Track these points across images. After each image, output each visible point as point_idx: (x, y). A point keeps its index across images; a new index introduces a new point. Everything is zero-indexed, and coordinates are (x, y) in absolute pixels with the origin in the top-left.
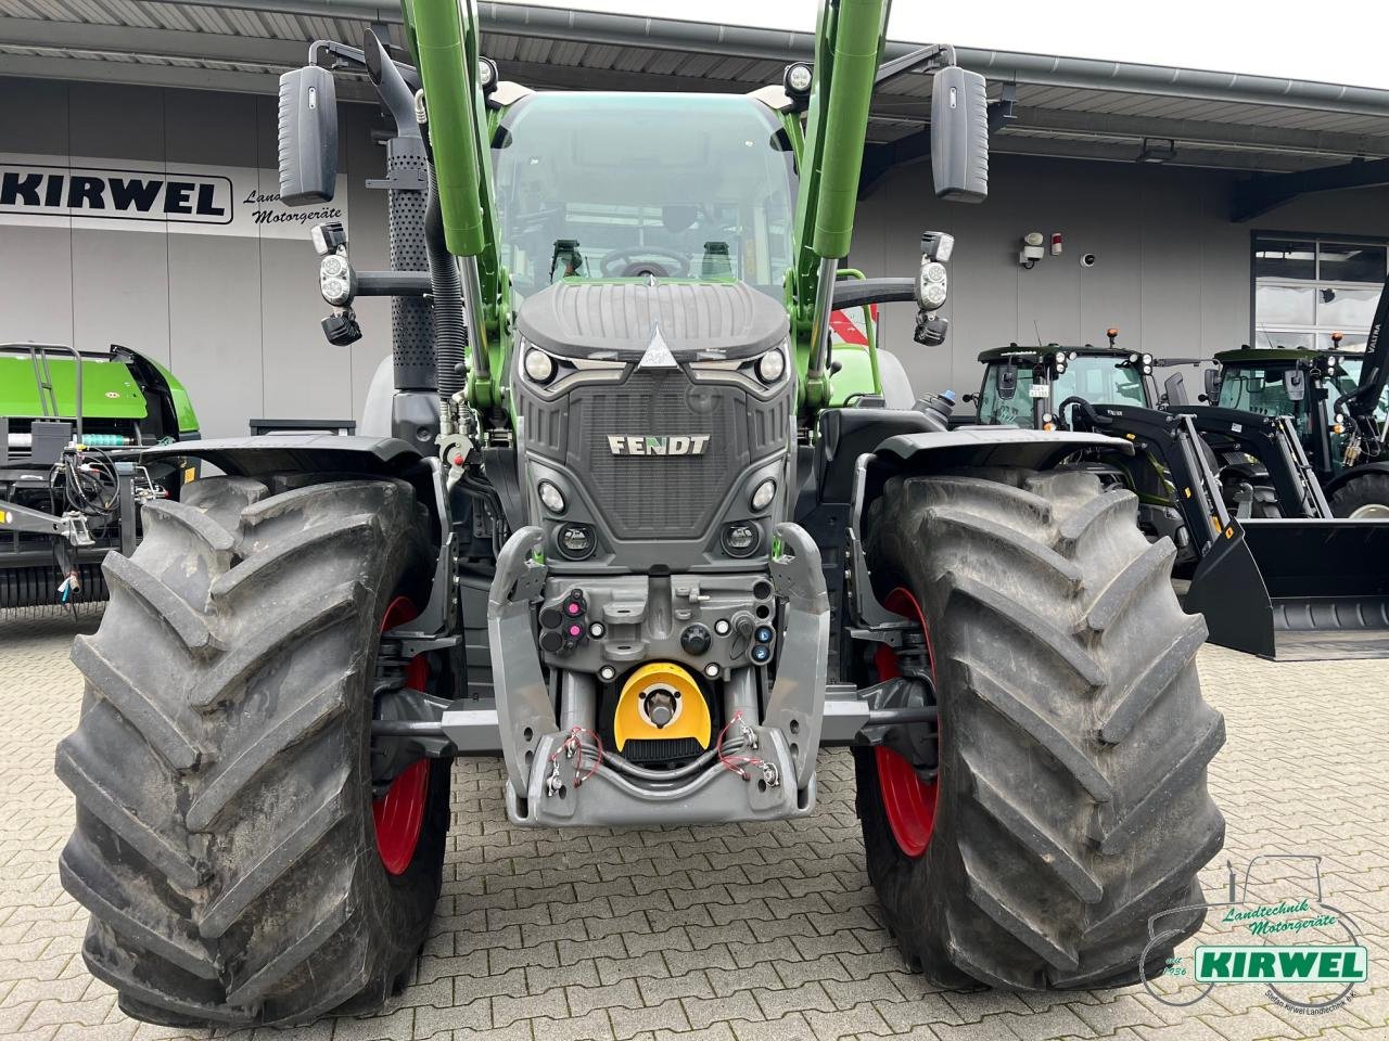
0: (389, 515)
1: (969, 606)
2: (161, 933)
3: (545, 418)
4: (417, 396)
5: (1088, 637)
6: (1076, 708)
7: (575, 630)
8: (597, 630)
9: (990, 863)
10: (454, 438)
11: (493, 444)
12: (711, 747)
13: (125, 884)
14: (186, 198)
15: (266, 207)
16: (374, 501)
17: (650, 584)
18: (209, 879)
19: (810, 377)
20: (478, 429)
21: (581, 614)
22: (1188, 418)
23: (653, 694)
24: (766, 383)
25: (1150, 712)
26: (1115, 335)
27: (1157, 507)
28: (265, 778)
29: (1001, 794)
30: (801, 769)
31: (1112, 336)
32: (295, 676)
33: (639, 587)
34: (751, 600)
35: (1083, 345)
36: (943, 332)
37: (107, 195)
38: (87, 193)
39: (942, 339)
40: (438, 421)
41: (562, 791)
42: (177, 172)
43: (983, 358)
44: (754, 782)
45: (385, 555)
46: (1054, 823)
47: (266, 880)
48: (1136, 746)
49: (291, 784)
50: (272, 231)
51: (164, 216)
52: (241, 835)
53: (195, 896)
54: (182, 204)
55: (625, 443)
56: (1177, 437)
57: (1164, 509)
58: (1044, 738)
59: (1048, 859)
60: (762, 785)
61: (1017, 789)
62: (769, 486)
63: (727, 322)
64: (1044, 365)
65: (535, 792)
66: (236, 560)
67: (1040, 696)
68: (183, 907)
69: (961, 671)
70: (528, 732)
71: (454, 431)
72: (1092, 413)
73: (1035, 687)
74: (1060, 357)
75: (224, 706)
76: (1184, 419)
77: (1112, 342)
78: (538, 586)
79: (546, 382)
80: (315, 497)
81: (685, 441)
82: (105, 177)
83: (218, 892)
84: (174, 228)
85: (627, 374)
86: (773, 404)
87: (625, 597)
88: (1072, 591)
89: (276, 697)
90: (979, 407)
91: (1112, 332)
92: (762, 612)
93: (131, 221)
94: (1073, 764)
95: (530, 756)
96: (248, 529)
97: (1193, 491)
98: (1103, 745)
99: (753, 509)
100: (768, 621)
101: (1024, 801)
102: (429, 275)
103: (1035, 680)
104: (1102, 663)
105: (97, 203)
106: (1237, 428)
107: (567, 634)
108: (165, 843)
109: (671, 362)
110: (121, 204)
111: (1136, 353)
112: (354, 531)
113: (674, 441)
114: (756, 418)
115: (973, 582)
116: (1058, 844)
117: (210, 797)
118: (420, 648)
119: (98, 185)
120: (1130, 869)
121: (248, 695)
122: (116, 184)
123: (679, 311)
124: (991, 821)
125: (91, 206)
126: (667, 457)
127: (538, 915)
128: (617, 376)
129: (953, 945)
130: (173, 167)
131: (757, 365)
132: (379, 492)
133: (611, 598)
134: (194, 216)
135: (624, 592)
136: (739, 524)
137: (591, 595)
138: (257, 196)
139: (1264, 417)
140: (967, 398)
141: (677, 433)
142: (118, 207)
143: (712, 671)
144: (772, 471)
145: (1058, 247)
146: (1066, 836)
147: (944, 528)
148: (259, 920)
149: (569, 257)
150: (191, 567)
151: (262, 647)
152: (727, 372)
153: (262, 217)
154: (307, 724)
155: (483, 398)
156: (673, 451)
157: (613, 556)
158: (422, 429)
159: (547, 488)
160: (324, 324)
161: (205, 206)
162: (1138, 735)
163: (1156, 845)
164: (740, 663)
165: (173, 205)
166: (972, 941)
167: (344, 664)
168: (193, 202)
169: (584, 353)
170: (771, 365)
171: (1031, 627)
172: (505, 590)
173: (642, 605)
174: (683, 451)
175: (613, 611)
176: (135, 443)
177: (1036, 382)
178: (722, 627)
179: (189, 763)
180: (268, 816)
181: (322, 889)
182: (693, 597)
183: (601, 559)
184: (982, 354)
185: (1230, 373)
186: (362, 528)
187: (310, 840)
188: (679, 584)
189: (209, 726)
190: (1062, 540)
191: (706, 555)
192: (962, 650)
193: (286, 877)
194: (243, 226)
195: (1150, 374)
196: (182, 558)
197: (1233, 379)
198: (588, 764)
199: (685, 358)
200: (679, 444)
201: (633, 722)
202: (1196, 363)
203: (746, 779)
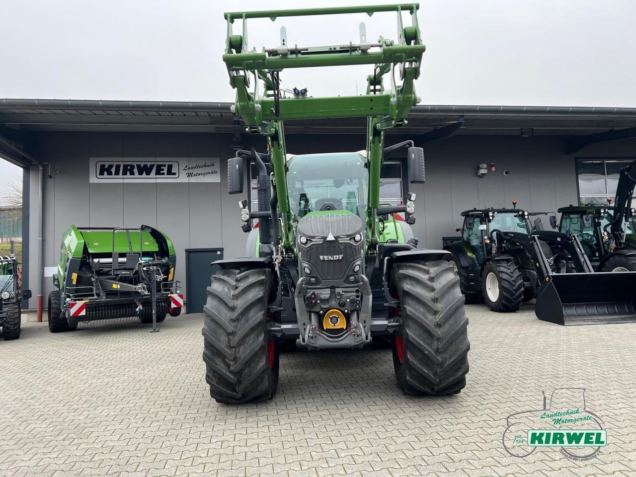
0: (268, 277)
1: (407, 294)
2: (224, 371)
3: (305, 252)
4: (266, 245)
5: (435, 300)
6: (432, 317)
7: (314, 301)
8: (319, 302)
9: (414, 355)
10: (277, 256)
11: (288, 258)
12: (347, 328)
13: (216, 360)
14: (163, 170)
15: (191, 171)
16: (264, 273)
17: (331, 291)
18: (235, 359)
19: (372, 237)
20: (284, 253)
21: (315, 297)
22: (536, 236)
23: (332, 317)
24: (357, 242)
25: (450, 317)
26: (515, 203)
27: (529, 271)
28: (247, 335)
29: (414, 337)
30: (366, 331)
31: (514, 204)
32: (252, 313)
33: (328, 291)
34: (355, 294)
35: (501, 208)
36: (415, 220)
37: (136, 170)
38: (129, 170)
39: (414, 223)
40: (273, 252)
41: (312, 338)
42: (160, 161)
43: (463, 214)
44: (356, 336)
45: (267, 286)
46: (428, 344)
47: (248, 358)
48: (447, 325)
49: (252, 337)
50: (193, 180)
51: (155, 177)
52: (242, 349)
53: (231, 363)
54: (161, 172)
55: (324, 257)
56: (532, 244)
57: (532, 271)
58: (424, 323)
59: (426, 352)
60: (358, 336)
61: (418, 336)
62: (358, 266)
63: (347, 228)
64: (485, 217)
65: (306, 337)
66: (237, 288)
67: (424, 315)
68: (228, 366)
69: (405, 308)
70: (304, 324)
71: (277, 254)
72: (503, 235)
73: (422, 312)
74: (491, 214)
75: (237, 320)
76: (534, 237)
77: (515, 206)
78: (305, 291)
79: (305, 244)
80: (251, 273)
81: (338, 256)
82: (135, 164)
83: (236, 362)
84: (159, 181)
85: (324, 242)
86: (358, 247)
87: (325, 293)
88: (432, 290)
89: (248, 317)
90: (463, 233)
91: (514, 202)
92: (358, 297)
93: (144, 179)
94: (430, 330)
95: (305, 329)
96: (237, 281)
97: (539, 264)
98: (439, 325)
99: (355, 272)
100: (359, 299)
101: (420, 339)
102: (270, 212)
103: (422, 310)
104: (439, 306)
105: (132, 173)
106: (559, 239)
107: (312, 302)
108: (226, 349)
109: (334, 239)
110: (140, 173)
111: (522, 211)
112: (262, 280)
113: (335, 257)
114: (354, 250)
115: (408, 288)
116: (429, 349)
117: (235, 340)
118: (274, 310)
119: (132, 167)
120: (448, 356)
121: (242, 317)
122: (139, 166)
123: (336, 225)
124: (413, 344)
125: (130, 175)
126: (333, 260)
127: (305, 386)
128: (321, 242)
129: (408, 377)
130: (158, 159)
131: (354, 238)
132: (265, 271)
133: (322, 294)
134: (166, 176)
135: (325, 292)
136: (351, 276)
137: (317, 293)
138: (188, 167)
139: (567, 235)
140: (458, 230)
141: (336, 255)
142: (139, 174)
143: (346, 311)
144: (359, 263)
145: (493, 169)
146: (431, 347)
147: (402, 275)
148: (245, 369)
149: (305, 198)
150: (226, 290)
151: (245, 306)
152: (346, 240)
153: (189, 175)
154: (256, 322)
155: (287, 246)
156: (335, 259)
157: (321, 284)
158: (268, 254)
159: (306, 269)
160: (242, 227)
161: (170, 172)
162: (447, 323)
163: (454, 350)
164: (352, 309)
165: (158, 173)
166: (412, 377)
167: (262, 310)
168: (165, 171)
169: (314, 237)
170: (358, 237)
171: (421, 298)
172: (298, 291)
173: (329, 295)
174: (337, 259)
175: (322, 297)
176: (154, 260)
177: (482, 224)
178: (348, 300)
179: (231, 332)
180: (247, 344)
181: (259, 362)
182: (341, 293)
183: (319, 285)
184: (462, 213)
185: (565, 216)
186: (263, 280)
187: (257, 349)
188: (337, 290)
189: (234, 324)
190: (430, 277)
191: (344, 283)
192: (406, 305)
193: (251, 358)
194: (183, 179)
195: (528, 219)
196: (224, 288)
197: (566, 218)
198: (318, 332)
199: (336, 238)
200: (336, 257)
201: (328, 324)
202: (546, 214)
203: (354, 335)
